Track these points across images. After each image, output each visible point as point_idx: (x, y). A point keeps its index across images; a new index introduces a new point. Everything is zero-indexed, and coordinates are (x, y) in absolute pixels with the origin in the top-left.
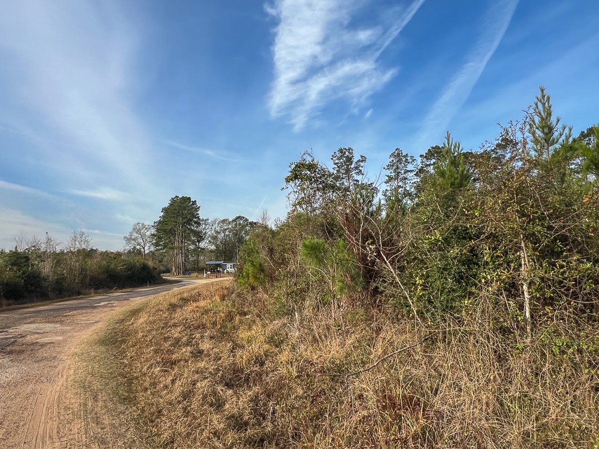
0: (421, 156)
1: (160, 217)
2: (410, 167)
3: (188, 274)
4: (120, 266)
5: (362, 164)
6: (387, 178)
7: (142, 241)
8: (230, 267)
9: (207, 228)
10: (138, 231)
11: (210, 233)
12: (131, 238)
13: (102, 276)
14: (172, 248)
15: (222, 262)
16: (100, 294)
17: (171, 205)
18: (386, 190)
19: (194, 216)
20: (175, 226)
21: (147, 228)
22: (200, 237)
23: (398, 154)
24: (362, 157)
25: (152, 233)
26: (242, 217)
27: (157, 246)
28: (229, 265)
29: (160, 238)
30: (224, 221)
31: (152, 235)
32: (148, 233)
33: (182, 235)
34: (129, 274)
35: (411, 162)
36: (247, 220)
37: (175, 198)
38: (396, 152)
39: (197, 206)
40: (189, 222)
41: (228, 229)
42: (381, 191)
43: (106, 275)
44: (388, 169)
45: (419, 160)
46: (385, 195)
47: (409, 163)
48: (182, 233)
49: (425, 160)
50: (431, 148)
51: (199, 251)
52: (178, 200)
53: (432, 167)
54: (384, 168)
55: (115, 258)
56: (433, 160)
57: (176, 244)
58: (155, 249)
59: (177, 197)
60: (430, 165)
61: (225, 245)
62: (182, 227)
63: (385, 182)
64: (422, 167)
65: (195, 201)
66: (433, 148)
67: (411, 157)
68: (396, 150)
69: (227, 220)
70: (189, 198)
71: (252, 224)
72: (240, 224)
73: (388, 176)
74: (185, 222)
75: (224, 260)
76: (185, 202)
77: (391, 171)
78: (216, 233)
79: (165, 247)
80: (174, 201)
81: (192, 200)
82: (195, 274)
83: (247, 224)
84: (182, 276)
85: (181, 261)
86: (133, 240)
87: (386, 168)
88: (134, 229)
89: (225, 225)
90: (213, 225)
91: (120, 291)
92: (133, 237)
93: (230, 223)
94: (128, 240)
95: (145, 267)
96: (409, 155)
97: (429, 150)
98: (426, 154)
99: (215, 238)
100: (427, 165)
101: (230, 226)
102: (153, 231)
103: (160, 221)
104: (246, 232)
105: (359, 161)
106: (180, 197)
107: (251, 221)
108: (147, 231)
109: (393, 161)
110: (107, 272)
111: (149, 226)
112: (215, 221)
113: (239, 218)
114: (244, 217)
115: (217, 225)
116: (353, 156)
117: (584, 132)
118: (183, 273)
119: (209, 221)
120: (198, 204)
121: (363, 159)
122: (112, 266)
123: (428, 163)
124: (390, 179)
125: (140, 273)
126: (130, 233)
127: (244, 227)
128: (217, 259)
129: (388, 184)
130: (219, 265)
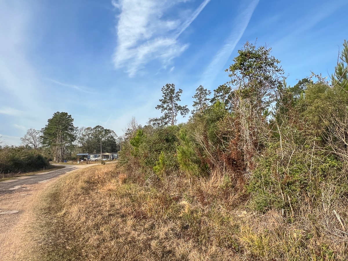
0: (214, 91)
1: (46, 125)
2: (208, 97)
3: (66, 162)
4: (23, 156)
5: (180, 94)
6: (194, 103)
7: (33, 140)
8: (92, 157)
9: (77, 133)
10: (31, 134)
11: (79, 136)
12: (25, 139)
13: (9, 163)
14: (55, 145)
15: (87, 154)
16: (9, 178)
17: (54, 117)
18: (194, 110)
19: (69, 125)
20: (57, 131)
21: (36, 133)
22: (73, 138)
23: (202, 89)
24: (180, 90)
25: (40, 135)
26: (100, 126)
27: (44, 144)
28: (92, 156)
29: (45, 139)
30: (88, 129)
31: (41, 137)
32: (38, 136)
33: (62, 137)
34: (30, 162)
35: (209, 94)
36: (103, 128)
37: (56, 113)
38: (200, 88)
39: (71, 119)
40: (66, 128)
41: (91, 133)
42: (191, 111)
43: (12, 163)
44: (195, 98)
45: (213, 93)
46: (193, 113)
47: (207, 94)
48: (62, 135)
49: (216, 93)
50: (220, 86)
51: (73, 147)
52: (59, 114)
53: (220, 97)
54: (193, 97)
55: (19, 151)
56: (221, 93)
57: (57, 143)
58: (43, 146)
59: (58, 112)
60: (218, 96)
61: (89, 144)
62: (62, 131)
63: (193, 106)
64: (214, 97)
65: (71, 115)
66: (221, 86)
67: (209, 91)
68: (200, 86)
69: (90, 128)
70: (67, 114)
71: (106, 131)
72: (98, 130)
73: (194, 102)
74: (63, 129)
75: (88, 153)
76: (64, 116)
77: (196, 99)
78: (83, 136)
79: (49, 144)
80: (56, 115)
81: (68, 115)
82: (71, 162)
83: (103, 131)
84: (61, 163)
85: (60, 153)
86: (27, 140)
87: (194, 97)
88: (28, 133)
89: (89, 131)
90: (81, 131)
91: (24, 174)
92: (27, 138)
93: (92, 130)
94: (24, 140)
95: (40, 157)
96: (208, 90)
97: (219, 88)
98: (217, 89)
99: (83, 139)
100: (217, 96)
101: (92, 132)
102: (42, 134)
103: (46, 128)
104: (102, 135)
105: (178, 92)
106: (60, 113)
107: (106, 129)
108: (37, 134)
109: (198, 93)
110: (12, 161)
111: (38, 131)
112: (82, 129)
113: (98, 127)
114: (101, 126)
115: (83, 131)
116: (174, 89)
117: (301, 81)
118: (62, 161)
119: (79, 129)
120: (72, 117)
121: (181, 91)
122: (17, 157)
123: (218, 95)
124: (196, 104)
125: (37, 161)
126: (25, 135)
127: (101, 132)
128: (84, 152)
129: (194, 107)
130: (86, 156)
